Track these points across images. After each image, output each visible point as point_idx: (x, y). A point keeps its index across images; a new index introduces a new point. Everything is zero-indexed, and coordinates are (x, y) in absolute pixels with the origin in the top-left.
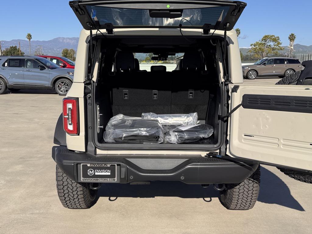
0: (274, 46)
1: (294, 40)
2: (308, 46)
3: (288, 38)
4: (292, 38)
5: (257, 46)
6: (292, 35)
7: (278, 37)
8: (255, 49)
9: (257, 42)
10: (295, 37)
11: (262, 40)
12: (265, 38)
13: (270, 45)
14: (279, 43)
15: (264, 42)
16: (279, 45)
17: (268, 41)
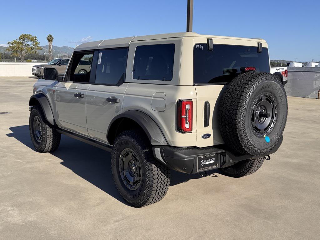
0: (32, 46)
1: (52, 41)
2: (60, 47)
3: (47, 39)
4: (50, 39)
5: (15, 45)
6: (50, 36)
7: (36, 37)
8: (13, 47)
9: (14, 41)
10: (53, 39)
11: (20, 39)
12: (23, 37)
13: (28, 45)
14: (37, 43)
15: (22, 41)
16: (37, 45)
17: (25, 40)
